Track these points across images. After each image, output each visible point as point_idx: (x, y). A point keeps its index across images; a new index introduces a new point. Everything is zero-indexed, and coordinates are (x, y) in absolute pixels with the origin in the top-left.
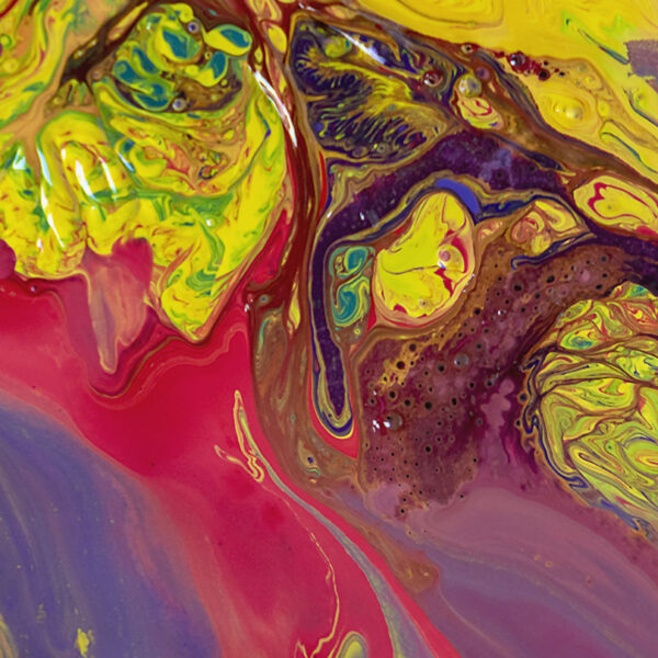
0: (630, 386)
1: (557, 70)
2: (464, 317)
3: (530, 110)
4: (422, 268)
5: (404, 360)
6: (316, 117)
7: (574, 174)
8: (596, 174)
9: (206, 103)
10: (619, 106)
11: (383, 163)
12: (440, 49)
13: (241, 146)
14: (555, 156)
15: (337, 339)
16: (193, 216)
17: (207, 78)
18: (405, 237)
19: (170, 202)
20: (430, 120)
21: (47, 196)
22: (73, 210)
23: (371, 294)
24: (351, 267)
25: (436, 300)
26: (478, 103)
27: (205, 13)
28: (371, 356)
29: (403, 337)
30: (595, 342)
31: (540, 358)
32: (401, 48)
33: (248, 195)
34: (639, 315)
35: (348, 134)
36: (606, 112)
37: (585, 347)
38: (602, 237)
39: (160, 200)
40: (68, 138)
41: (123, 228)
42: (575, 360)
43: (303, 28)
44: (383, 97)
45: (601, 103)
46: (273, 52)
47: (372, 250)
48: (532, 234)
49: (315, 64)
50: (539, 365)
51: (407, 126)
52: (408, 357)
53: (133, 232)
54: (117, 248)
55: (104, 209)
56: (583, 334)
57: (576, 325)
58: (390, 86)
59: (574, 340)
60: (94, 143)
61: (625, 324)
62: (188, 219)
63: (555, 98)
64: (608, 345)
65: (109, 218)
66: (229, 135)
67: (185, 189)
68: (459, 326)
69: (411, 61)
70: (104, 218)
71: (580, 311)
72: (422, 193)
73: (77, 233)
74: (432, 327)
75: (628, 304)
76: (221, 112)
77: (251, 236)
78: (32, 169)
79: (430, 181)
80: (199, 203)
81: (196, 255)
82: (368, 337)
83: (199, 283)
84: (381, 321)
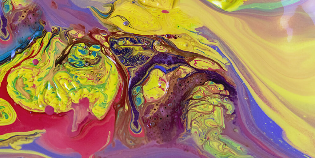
0: (212, 106)
1: (179, 36)
2: (168, 95)
3: (174, 46)
4: (155, 88)
5: (155, 108)
6: (121, 59)
7: (189, 59)
8: (194, 58)
9: (94, 63)
10: (197, 42)
11: (140, 65)
12: (147, 37)
13: (106, 71)
14: (183, 56)
15: (138, 110)
16: (98, 89)
17: (92, 57)
18: (148, 81)
19: (91, 87)
20: (149, 53)
21: (59, 92)
22: (66, 94)
23: (144, 97)
24: (137, 92)
25: (161, 93)
26: (160, 47)
27: (88, 44)
28: (147, 110)
29: (154, 103)
30: (202, 96)
31: (188, 102)
32: (137, 38)
33: (110, 82)
34: (213, 89)
35: (130, 61)
36: (193, 44)
37: (199, 98)
38: (199, 71)
39: (88, 87)
40: (60, 78)
41: (80, 96)
42: (197, 101)
43: (111, 40)
44: (136, 51)
45: (192, 42)
46: (106, 47)
47: (141, 86)
48: (181, 74)
49: (117, 48)
51: (144, 56)
53: (83, 96)
55: (74, 93)
56: (199, 95)
57: (196, 93)
58: (137, 48)
59: (196, 96)
60: (68, 78)
61: (210, 91)
62: (97, 91)
63: (179, 43)
64: (205, 97)
65: (76, 94)
66: (102, 69)
67: (94, 84)
68: (168, 97)
69: (141, 41)
71: (197, 89)
72: (151, 70)
73: (69, 99)
74: (161, 100)
75: (210, 86)
76: (98, 64)
77: (114, 91)
79: (153, 67)
80: (98, 86)
81: (100, 99)
82: (144, 106)
83: (102, 105)
84: (148, 102)
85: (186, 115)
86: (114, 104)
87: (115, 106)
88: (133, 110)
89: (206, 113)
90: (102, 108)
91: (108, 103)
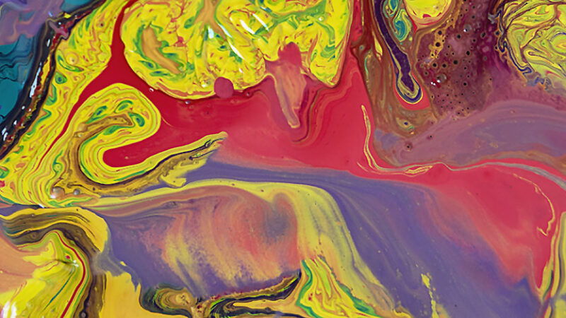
0: (552, 7)
2: (459, 5)
5: (438, 41)
15: (403, 49)
16: (311, 19)
19: (296, 18)
21: (233, 44)
22: (250, 45)
23: (409, 16)
24: (394, 8)
25: (442, 3)
28: (421, 47)
29: (433, 30)
31: (501, 9)
39: (290, 19)
40: (230, 10)
41: (279, 43)
42: (519, 3)
50: (502, 13)
52: (440, 39)
53: (284, 42)
54: (280, 53)
55: (265, 38)
60: (245, 6)
62: (309, 22)
65: (269, 40)
67: (301, 8)
68: (459, 11)
70: (267, 42)
73: (257, 55)
74: (445, 18)
77: (344, 16)
78: (219, 35)
80: (311, 12)
81: (320, 39)
82: (415, 39)
83: (328, 53)
84: (419, 27)
85: (506, 39)
86: (351, 44)
87: (354, 50)
88: (394, 53)
89: (546, 26)
90: (328, 59)
91: (338, 46)
